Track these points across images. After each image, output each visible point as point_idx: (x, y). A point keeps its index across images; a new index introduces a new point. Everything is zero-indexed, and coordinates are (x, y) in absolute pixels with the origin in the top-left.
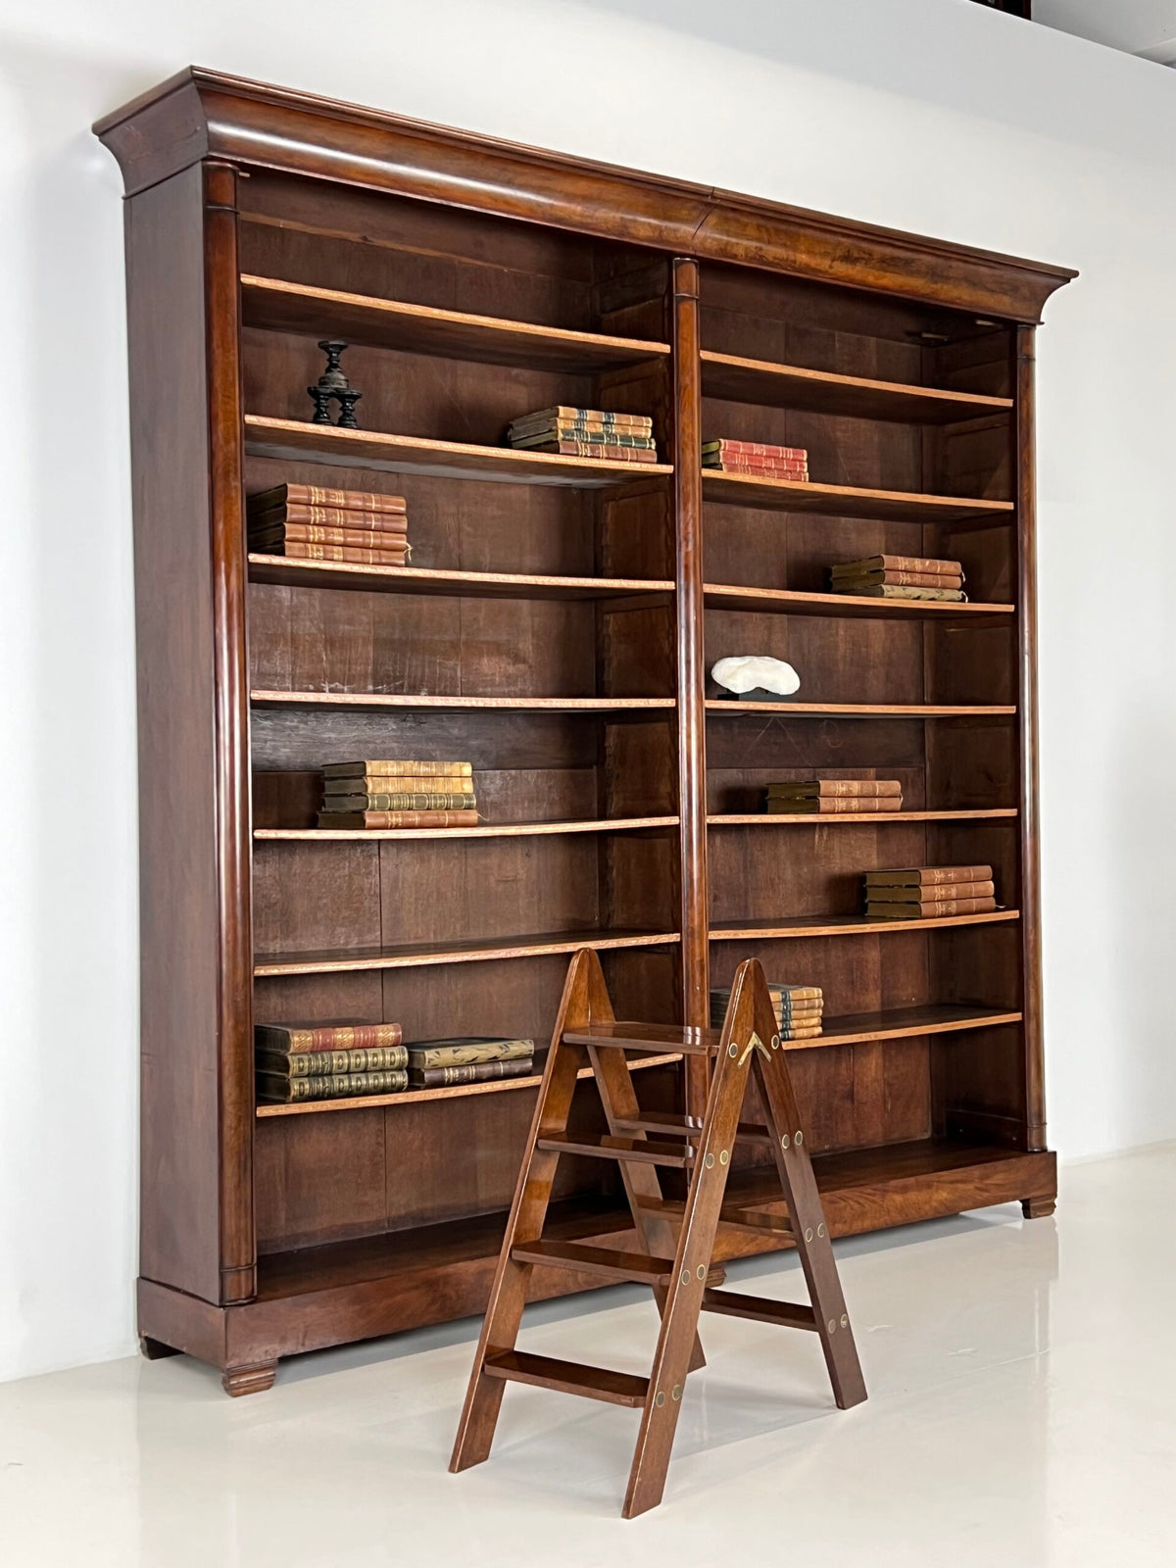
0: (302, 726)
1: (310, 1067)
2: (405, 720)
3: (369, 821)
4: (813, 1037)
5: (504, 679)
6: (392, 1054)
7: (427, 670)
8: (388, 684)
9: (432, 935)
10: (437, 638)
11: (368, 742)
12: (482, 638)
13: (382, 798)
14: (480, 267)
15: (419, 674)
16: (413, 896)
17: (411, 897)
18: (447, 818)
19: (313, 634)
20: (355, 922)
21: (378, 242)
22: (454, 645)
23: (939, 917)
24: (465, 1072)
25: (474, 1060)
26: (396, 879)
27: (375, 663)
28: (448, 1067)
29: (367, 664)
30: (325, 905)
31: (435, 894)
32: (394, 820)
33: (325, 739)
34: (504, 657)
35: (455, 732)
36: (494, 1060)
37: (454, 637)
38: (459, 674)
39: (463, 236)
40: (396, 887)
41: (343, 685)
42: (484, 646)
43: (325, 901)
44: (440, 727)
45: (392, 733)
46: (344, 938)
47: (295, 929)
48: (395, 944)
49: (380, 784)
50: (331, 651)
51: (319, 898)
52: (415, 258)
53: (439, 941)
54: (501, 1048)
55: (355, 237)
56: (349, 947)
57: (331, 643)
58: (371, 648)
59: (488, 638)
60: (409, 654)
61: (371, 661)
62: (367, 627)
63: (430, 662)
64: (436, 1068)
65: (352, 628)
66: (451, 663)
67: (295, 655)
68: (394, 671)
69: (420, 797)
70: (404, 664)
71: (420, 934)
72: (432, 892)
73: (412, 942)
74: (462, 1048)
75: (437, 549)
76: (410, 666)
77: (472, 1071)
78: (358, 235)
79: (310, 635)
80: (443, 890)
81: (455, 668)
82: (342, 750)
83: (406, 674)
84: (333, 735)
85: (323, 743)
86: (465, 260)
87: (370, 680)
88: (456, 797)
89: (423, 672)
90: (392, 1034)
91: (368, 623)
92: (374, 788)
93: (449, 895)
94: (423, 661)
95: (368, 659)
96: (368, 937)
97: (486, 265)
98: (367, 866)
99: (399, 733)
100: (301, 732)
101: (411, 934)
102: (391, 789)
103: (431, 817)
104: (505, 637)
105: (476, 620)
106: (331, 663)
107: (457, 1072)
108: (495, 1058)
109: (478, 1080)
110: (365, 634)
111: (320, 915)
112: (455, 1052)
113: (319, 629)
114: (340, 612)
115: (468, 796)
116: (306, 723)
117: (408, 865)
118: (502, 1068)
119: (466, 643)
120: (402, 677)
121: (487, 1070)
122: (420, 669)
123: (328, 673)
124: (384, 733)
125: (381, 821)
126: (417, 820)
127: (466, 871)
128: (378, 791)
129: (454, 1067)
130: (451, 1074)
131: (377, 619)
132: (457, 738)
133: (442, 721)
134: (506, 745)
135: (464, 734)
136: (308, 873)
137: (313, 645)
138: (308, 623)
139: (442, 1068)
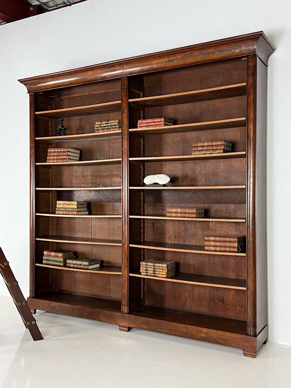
0: (77, 193)
1: (46, 258)
2: (96, 192)
3: (56, 213)
4: (163, 278)
5: (118, 182)
6: (60, 259)
7: (102, 181)
8: (94, 184)
9: (102, 237)
10: (104, 174)
11: (89, 196)
12: (113, 173)
13: (59, 208)
14: (113, 91)
15: (100, 182)
16: (98, 228)
17: (98, 229)
18: (71, 213)
19: (80, 175)
20: (87, 232)
21: (92, 93)
22: (107, 175)
23: (212, 251)
24: (74, 266)
25: (76, 264)
26: (95, 225)
27: (91, 180)
28: (72, 264)
29: (90, 181)
30: (82, 228)
31: (103, 229)
32: (60, 213)
33: (81, 196)
34: (118, 177)
35: (107, 194)
36: (80, 265)
37: (107, 174)
38: (108, 182)
39: (110, 85)
40: (95, 226)
41: (85, 185)
42: (114, 175)
43: (81, 228)
44: (104, 193)
45: (94, 195)
46: (85, 236)
47: (76, 233)
48: (94, 238)
49: (59, 206)
50: (83, 178)
51: (81, 227)
52: (100, 93)
53: (103, 238)
54: (81, 262)
55: (88, 94)
56: (86, 237)
57: (83, 177)
58: (90, 177)
59: (115, 173)
60: (98, 178)
61: (90, 180)
62: (90, 173)
63: (102, 179)
64: (69, 264)
65: (87, 173)
66: (106, 179)
67: (76, 180)
68: (95, 182)
69: (66, 208)
70: (97, 180)
71: (100, 237)
72: (102, 228)
73: (98, 238)
74: (74, 261)
75: (104, 155)
76: (98, 180)
77: (76, 266)
78: (88, 93)
79: (79, 175)
80: (104, 228)
81: (107, 180)
82: (84, 198)
83: (97, 182)
84: (83, 195)
85: (81, 197)
86: (110, 90)
87: (90, 184)
88: (73, 209)
89: (101, 181)
90: (61, 255)
91: (90, 172)
92: (58, 206)
93: (106, 229)
94: (101, 179)
95: (90, 179)
96: (89, 236)
97: (115, 90)
98: (89, 222)
99: (95, 195)
100: (77, 194)
101: (98, 236)
102: (61, 207)
103: (67, 213)
104: (119, 173)
105: (112, 169)
106: (83, 181)
107: (73, 265)
108: (80, 264)
109: (77, 268)
110: (90, 174)
111: (81, 230)
112: (72, 261)
113: (81, 174)
114: (85, 170)
115: (75, 209)
116: (78, 193)
117: (97, 222)
118: (82, 267)
119: (110, 175)
120: (96, 183)
121: (79, 266)
122: (100, 181)
123: (82, 182)
124: (92, 194)
125: (58, 213)
126: (65, 213)
127: (109, 224)
128: (59, 207)
129: (73, 264)
130: (72, 265)
131: (92, 171)
132: (107, 195)
133: (104, 192)
134: (118, 197)
135: (108, 194)
136: (79, 222)
137: (80, 177)
138: (79, 173)
139: (71, 264)
